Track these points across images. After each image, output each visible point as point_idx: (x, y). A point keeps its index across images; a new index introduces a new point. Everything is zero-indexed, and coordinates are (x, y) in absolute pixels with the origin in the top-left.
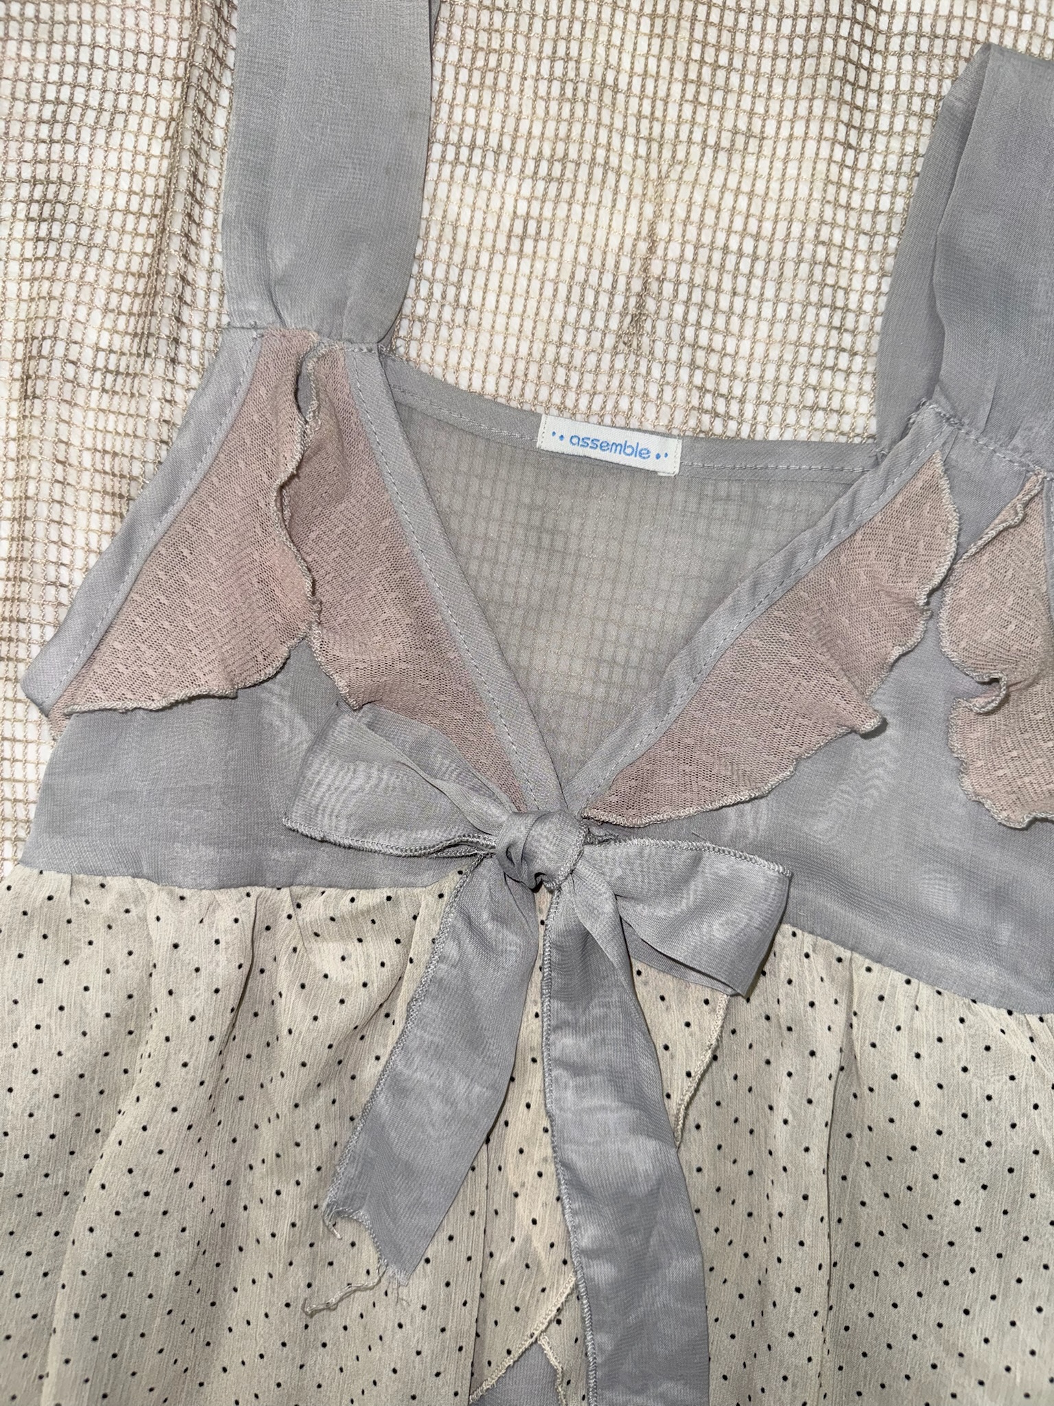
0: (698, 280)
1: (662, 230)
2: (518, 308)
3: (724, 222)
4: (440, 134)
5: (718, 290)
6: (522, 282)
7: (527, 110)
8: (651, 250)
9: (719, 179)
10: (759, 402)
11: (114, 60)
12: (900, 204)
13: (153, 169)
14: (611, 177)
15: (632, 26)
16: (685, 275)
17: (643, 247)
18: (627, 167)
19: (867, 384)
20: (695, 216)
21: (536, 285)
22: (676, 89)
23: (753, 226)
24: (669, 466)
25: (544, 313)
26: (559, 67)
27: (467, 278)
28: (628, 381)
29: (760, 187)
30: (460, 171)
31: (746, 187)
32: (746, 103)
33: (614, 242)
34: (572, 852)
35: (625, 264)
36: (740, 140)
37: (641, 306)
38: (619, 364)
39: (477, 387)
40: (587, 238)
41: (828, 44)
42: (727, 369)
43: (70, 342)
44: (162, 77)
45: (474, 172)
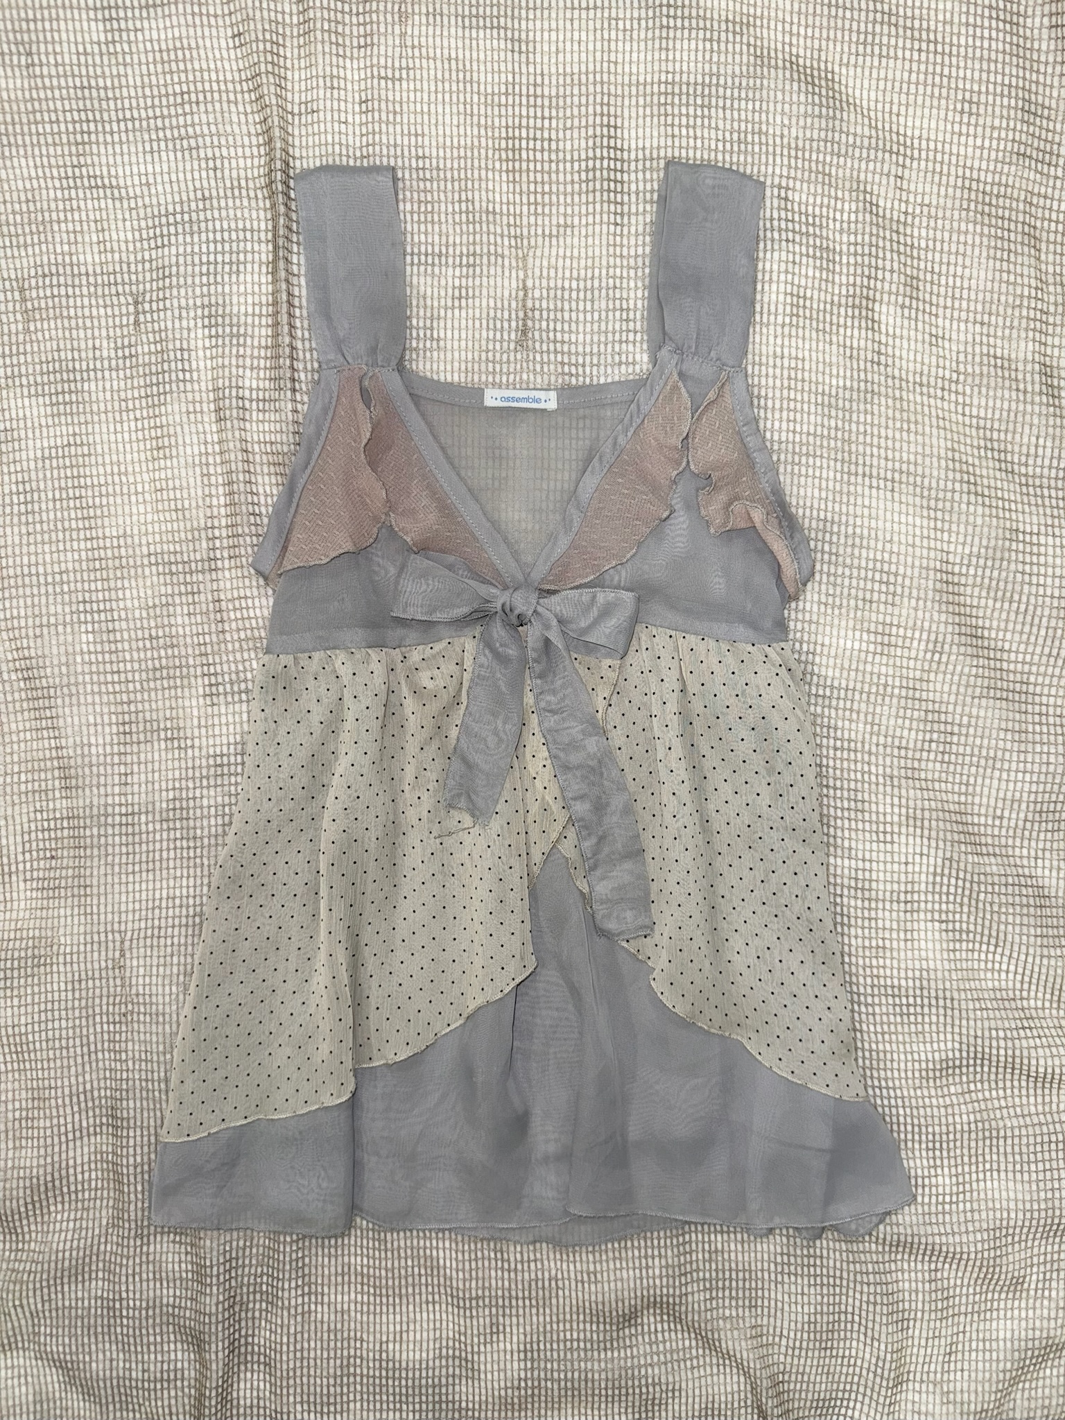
0: (552, 307)
1: (529, 283)
2: (464, 336)
3: (560, 275)
4: (409, 250)
5: (562, 310)
6: (464, 322)
7: (451, 231)
8: (525, 295)
9: (554, 253)
10: (592, 365)
11: (234, 236)
12: (648, 250)
13: (264, 291)
14: (500, 259)
15: (497, 178)
16: (544, 305)
17: (521, 293)
18: (507, 252)
19: (645, 347)
20: (545, 274)
21: (470, 322)
22: (525, 208)
23: (575, 274)
24: (552, 405)
25: (477, 336)
26: (464, 206)
27: (435, 325)
28: (525, 364)
29: (576, 253)
30: (422, 268)
31: (568, 254)
32: (562, 210)
33: (506, 294)
34: (534, 602)
35: (514, 304)
36: (562, 230)
37: (525, 325)
38: (519, 357)
39: (449, 379)
40: (492, 294)
41: (598, 173)
42: (573, 351)
43: (238, 387)
44: (260, 241)
45: (429, 268)
